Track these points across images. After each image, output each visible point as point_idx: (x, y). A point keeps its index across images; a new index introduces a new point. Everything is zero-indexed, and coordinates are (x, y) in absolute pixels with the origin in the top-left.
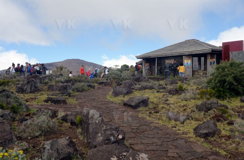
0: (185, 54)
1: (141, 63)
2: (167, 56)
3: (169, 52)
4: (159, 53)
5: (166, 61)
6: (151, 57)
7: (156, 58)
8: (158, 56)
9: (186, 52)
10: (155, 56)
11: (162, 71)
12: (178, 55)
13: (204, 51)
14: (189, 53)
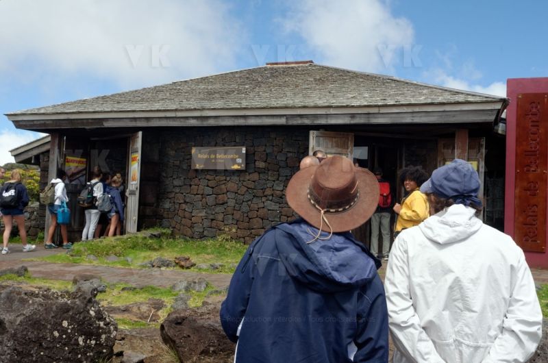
0: (323, 122)
1: (35, 152)
2: (212, 123)
3: (219, 104)
4: (157, 106)
5: (194, 151)
6: (106, 125)
7: (137, 129)
8: (148, 119)
9: (332, 111)
10: (135, 119)
11: (167, 205)
12: (282, 121)
13: (448, 108)
14: (353, 116)
